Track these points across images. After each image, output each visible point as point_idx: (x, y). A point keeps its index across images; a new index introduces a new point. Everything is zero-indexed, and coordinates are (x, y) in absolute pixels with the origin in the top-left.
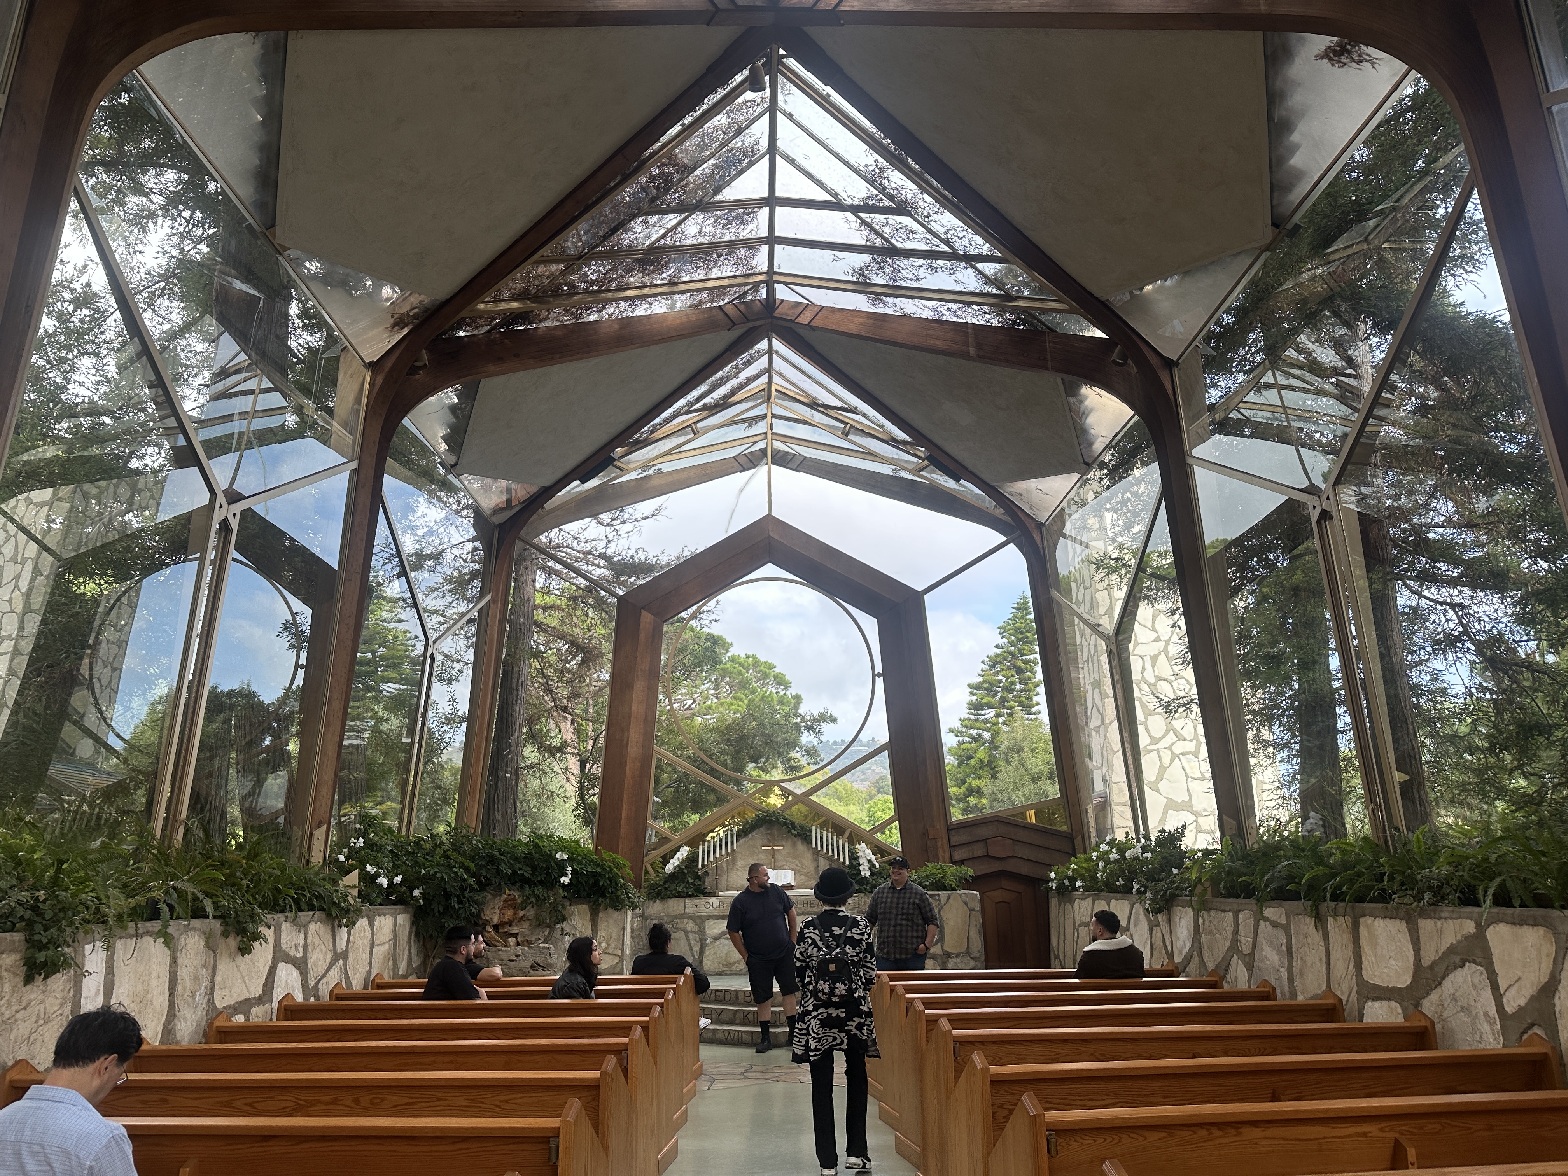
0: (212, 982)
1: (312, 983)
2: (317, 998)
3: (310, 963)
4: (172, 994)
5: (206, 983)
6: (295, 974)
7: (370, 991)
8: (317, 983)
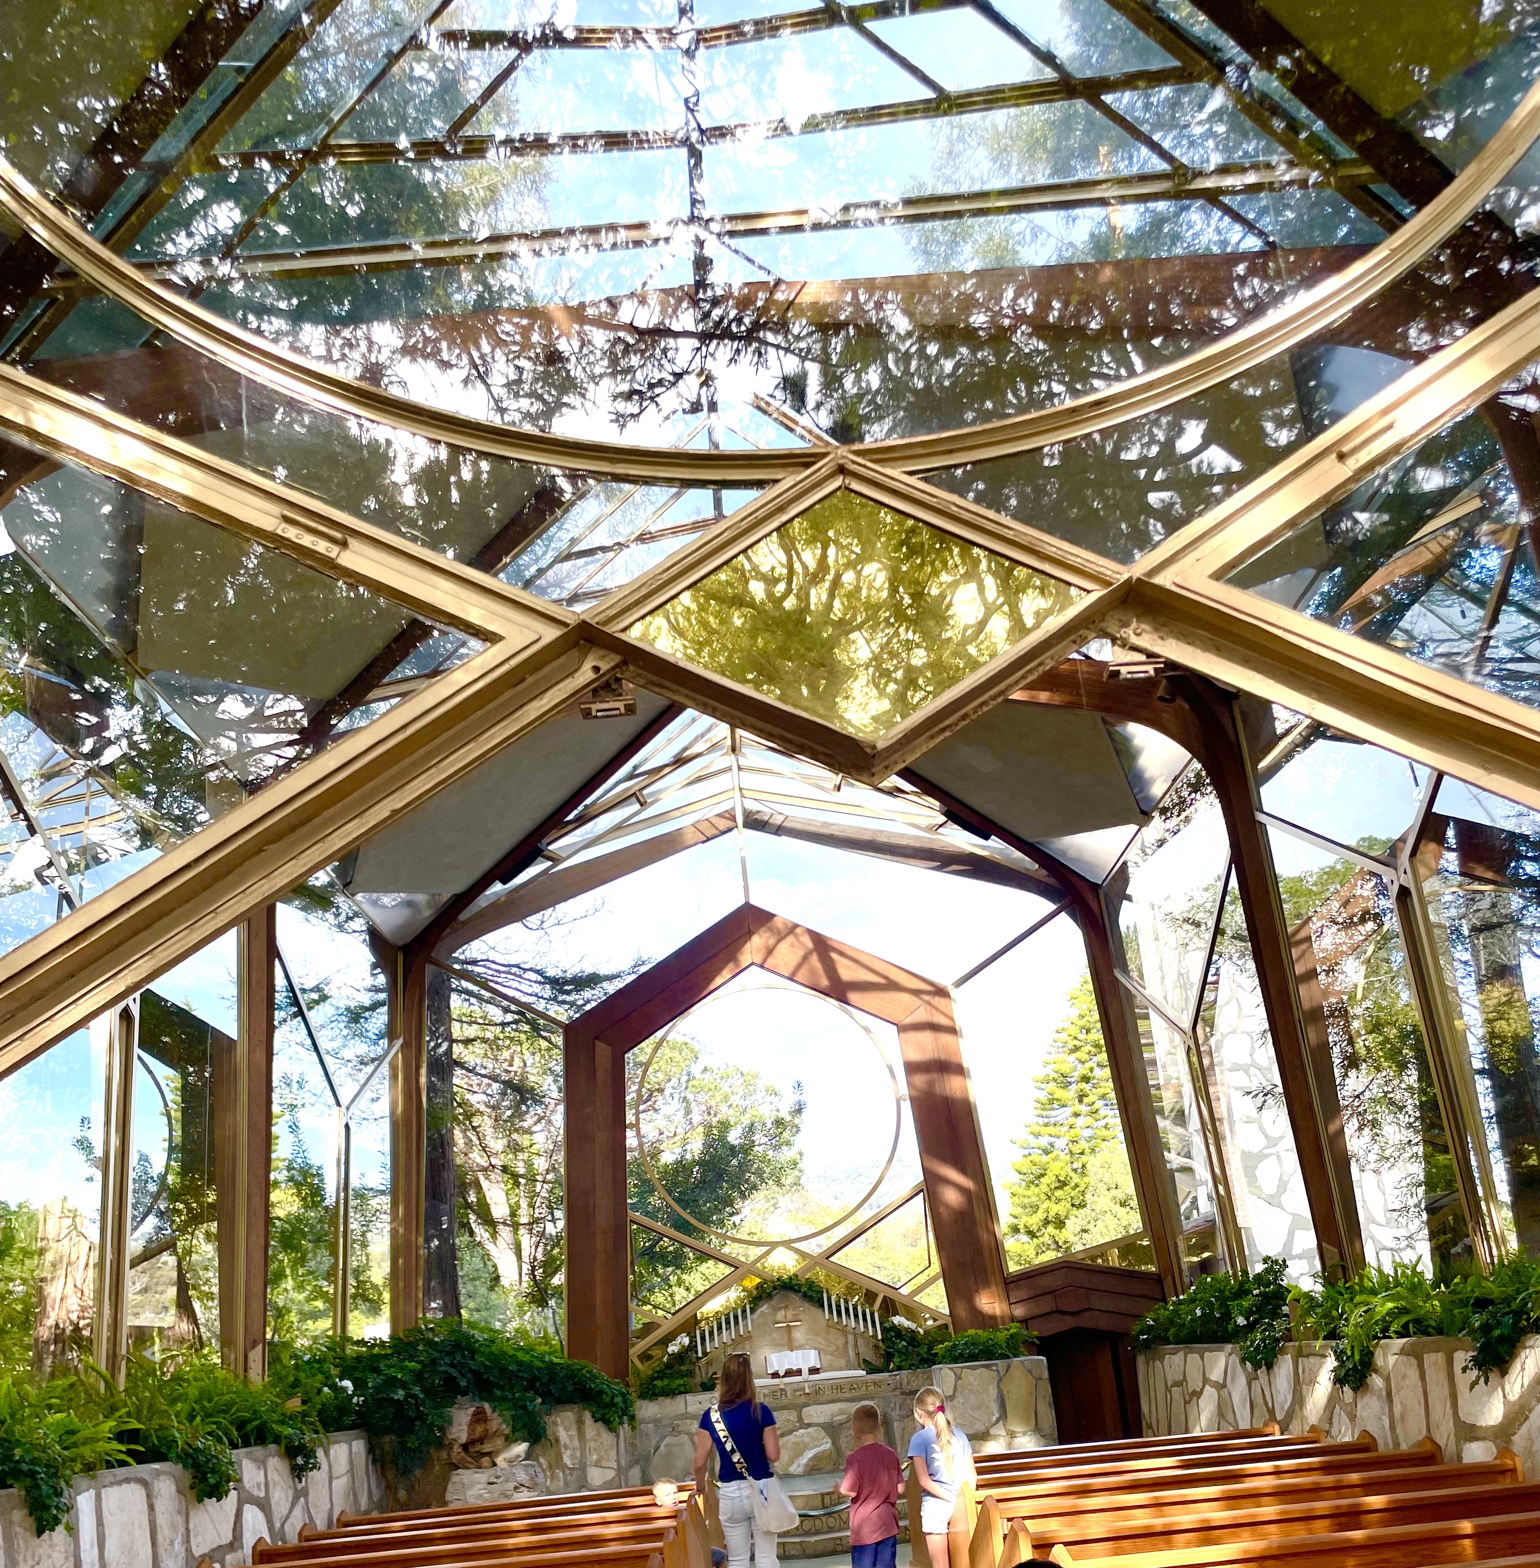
0: (187, 1529)
1: (278, 1525)
2: (284, 1541)
3: (273, 1502)
4: (154, 1543)
5: (182, 1530)
6: (260, 1516)
7: (335, 1530)
8: (283, 1525)
